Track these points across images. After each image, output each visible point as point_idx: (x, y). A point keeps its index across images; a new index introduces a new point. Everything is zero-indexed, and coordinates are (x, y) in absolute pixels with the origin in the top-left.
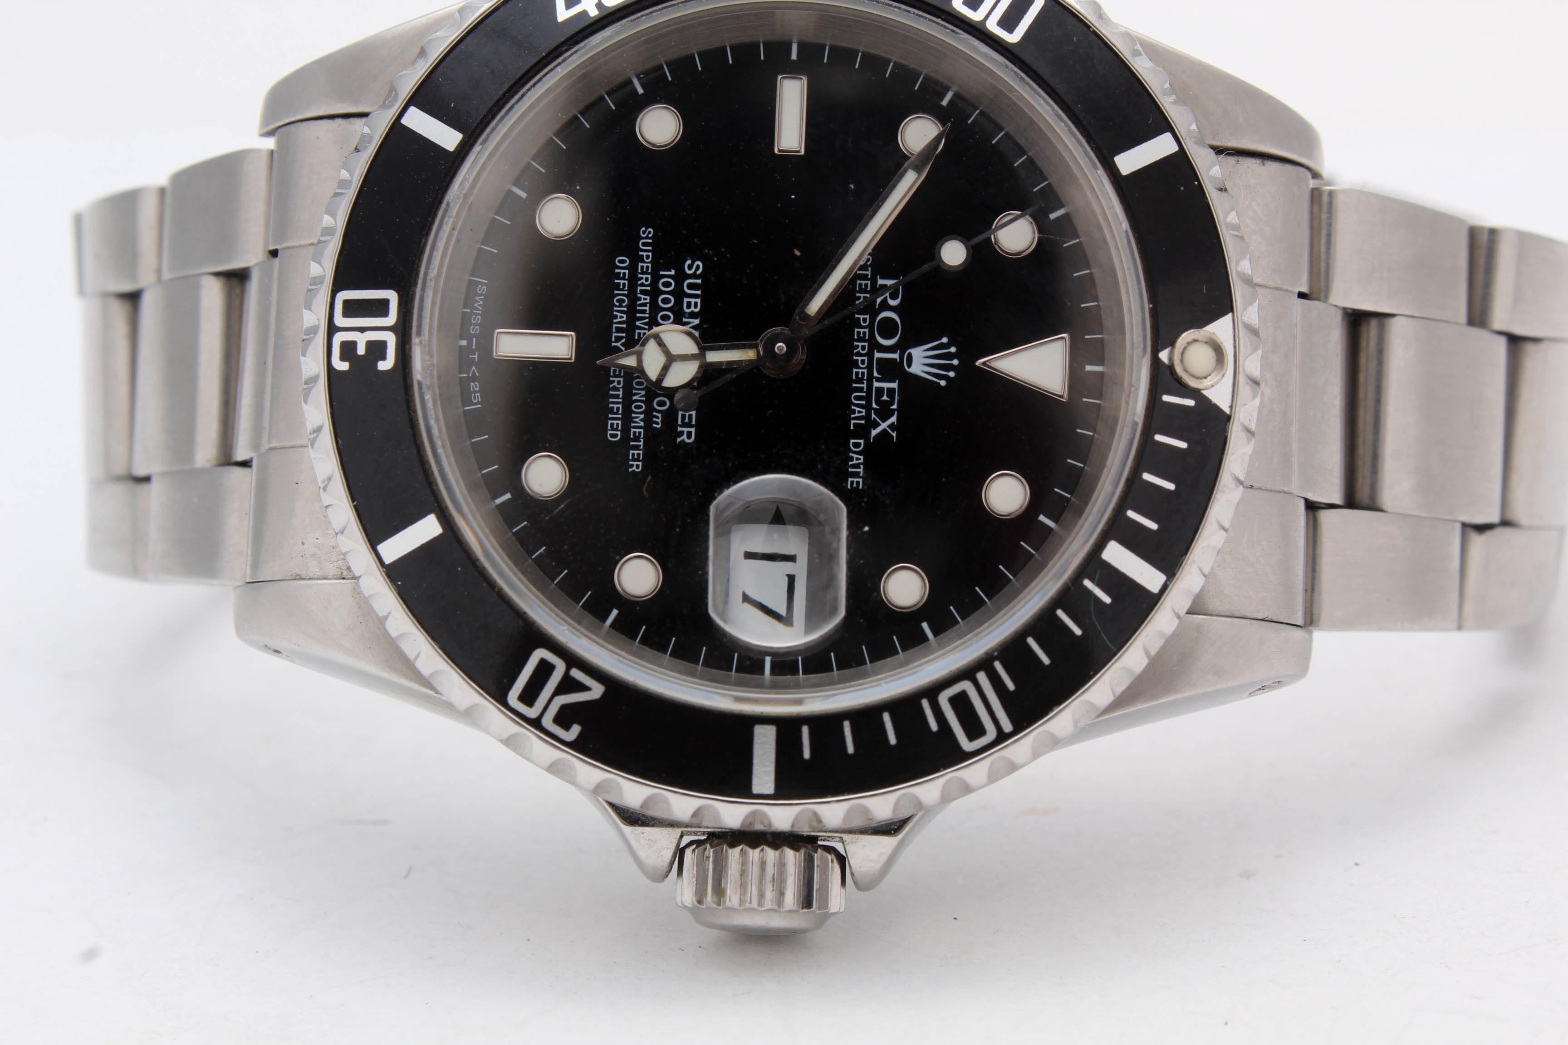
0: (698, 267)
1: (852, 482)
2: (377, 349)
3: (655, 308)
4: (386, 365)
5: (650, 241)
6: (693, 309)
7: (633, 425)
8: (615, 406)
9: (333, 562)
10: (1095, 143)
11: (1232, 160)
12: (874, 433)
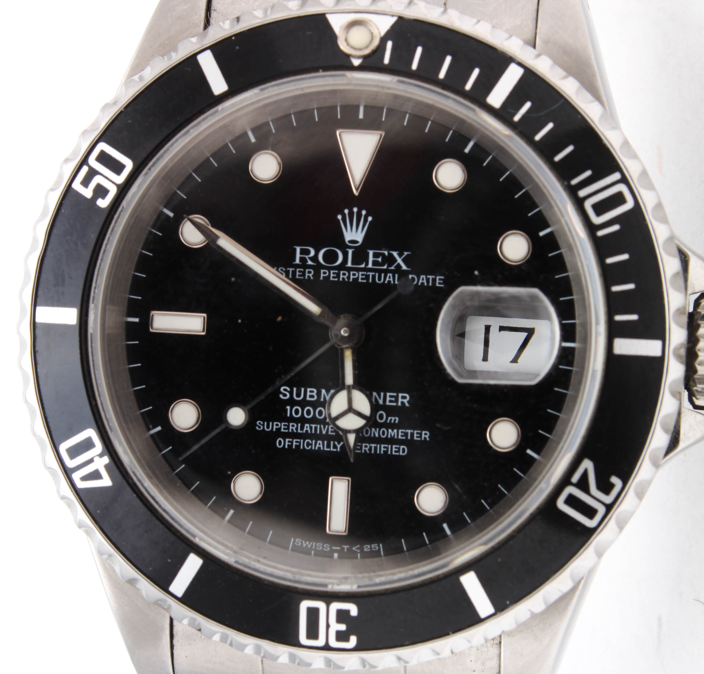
0: (285, 390)
1: (439, 283)
2: (342, 616)
3: (314, 420)
4: (353, 610)
5: (266, 423)
6: (314, 394)
7: (396, 437)
8: (382, 449)
9: (488, 650)
10: (205, 108)
11: (214, 14)
12: (404, 267)
